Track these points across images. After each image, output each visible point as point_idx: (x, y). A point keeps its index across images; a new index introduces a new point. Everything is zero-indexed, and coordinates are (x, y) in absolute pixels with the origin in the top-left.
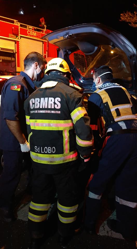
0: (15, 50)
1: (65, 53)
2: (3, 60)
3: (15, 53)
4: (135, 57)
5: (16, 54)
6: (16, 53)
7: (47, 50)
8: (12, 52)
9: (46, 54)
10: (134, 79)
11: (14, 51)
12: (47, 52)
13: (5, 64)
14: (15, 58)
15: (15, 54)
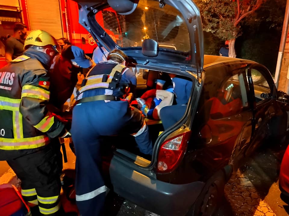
0: (20, 8)
1: (89, 11)
2: (2, 22)
3: (19, 11)
4: (196, 20)
5: (22, 13)
6: (21, 11)
7: (66, 6)
8: (16, 10)
9: (64, 11)
10: (196, 52)
11: (18, 9)
12: (66, 9)
13: (7, 27)
14: (21, 19)
15: (20, 13)
